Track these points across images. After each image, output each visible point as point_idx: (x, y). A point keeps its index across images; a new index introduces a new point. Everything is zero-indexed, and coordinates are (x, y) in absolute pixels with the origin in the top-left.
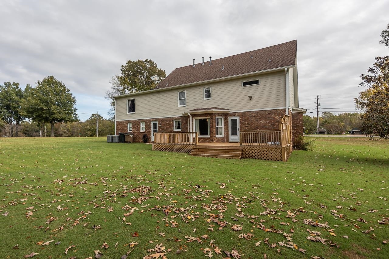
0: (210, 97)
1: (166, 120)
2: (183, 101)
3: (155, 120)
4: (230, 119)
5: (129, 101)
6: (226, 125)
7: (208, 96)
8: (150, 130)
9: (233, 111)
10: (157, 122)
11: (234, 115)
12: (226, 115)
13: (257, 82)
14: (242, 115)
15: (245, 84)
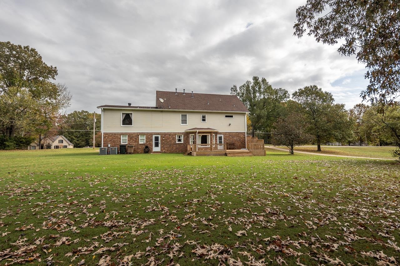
0: (205, 121)
1: (170, 134)
2: (184, 121)
3: (158, 134)
4: (218, 136)
5: (123, 114)
6: (216, 139)
7: (204, 120)
8: (151, 142)
9: (220, 131)
10: (159, 136)
11: (220, 133)
12: (216, 133)
13: (232, 116)
14: (225, 134)
15: (226, 116)
